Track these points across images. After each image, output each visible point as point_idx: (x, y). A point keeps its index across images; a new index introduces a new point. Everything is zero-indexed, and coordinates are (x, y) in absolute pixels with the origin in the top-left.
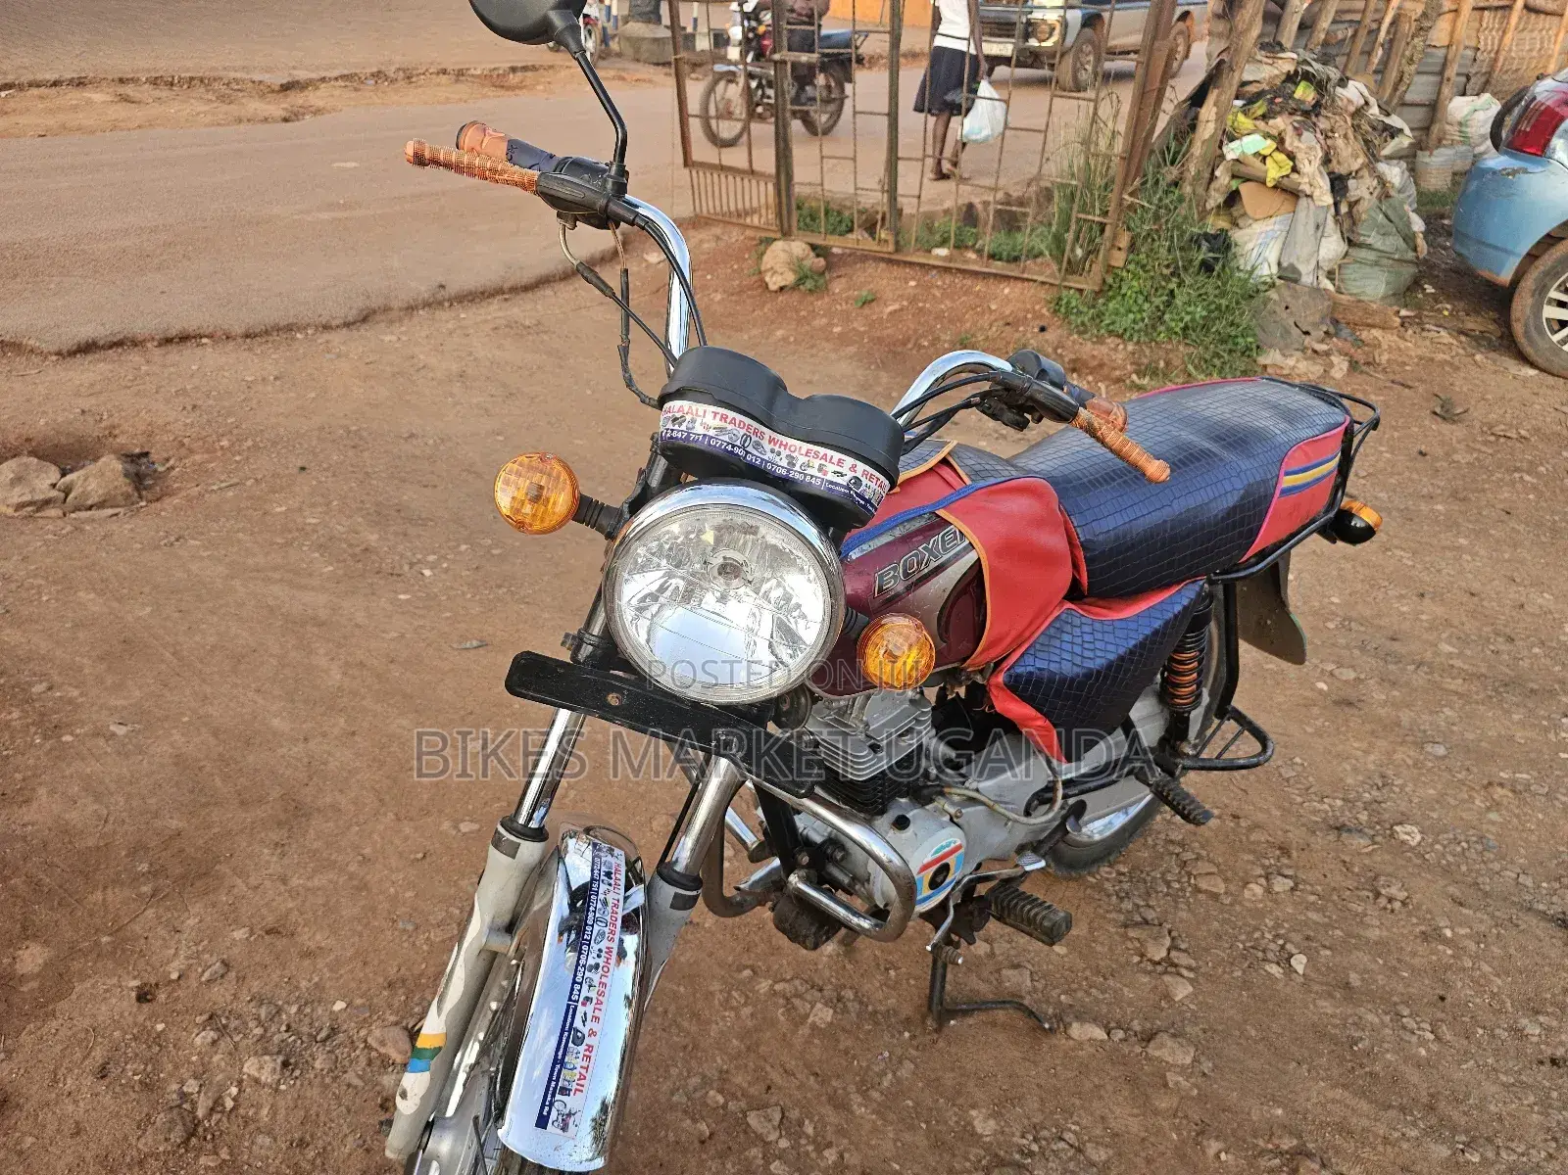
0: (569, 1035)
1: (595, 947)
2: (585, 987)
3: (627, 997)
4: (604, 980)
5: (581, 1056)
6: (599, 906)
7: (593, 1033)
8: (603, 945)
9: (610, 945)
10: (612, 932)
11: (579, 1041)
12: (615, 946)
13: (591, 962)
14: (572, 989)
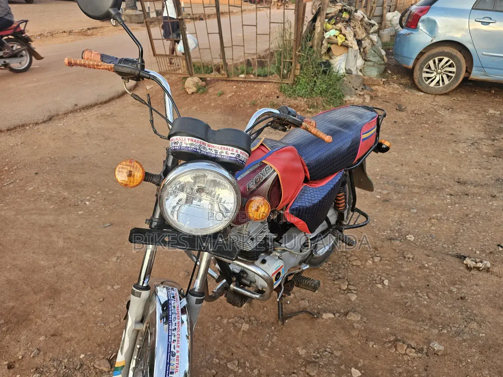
0: (170, 354)
1: (174, 323)
2: (173, 337)
3: (186, 336)
4: (178, 333)
5: (175, 360)
6: (173, 308)
7: (178, 352)
8: (176, 321)
9: (179, 320)
10: (178, 316)
11: (174, 355)
12: (180, 321)
13: (173, 328)
14: (169, 338)
